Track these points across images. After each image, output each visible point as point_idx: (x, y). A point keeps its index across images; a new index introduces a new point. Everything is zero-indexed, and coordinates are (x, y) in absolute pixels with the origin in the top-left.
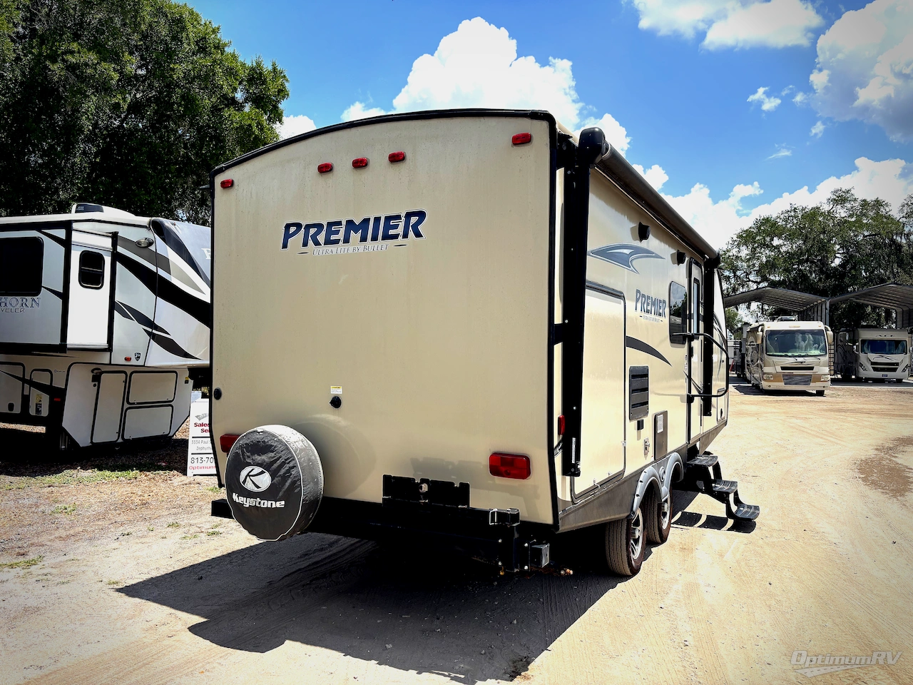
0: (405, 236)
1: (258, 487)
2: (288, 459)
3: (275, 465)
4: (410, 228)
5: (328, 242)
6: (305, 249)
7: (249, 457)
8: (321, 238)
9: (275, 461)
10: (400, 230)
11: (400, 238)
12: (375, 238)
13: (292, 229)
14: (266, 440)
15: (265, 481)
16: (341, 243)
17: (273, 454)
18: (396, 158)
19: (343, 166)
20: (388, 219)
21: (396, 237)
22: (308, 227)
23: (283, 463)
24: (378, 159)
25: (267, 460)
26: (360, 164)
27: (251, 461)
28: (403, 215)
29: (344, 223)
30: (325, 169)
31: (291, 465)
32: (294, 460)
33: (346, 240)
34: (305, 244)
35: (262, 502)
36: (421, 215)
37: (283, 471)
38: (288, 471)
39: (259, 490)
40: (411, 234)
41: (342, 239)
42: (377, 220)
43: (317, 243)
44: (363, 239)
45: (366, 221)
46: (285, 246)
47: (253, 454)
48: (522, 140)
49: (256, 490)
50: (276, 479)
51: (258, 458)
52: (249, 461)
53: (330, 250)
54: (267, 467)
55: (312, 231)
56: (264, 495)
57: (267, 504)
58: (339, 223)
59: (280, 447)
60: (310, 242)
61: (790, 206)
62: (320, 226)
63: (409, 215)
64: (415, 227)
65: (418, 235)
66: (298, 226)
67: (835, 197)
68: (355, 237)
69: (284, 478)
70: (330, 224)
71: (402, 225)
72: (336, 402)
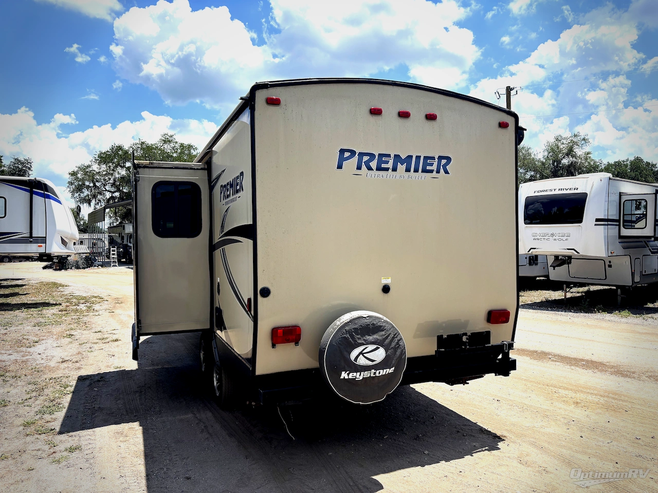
0: (438, 172)
1: (372, 361)
2: (396, 334)
3: (387, 341)
4: (441, 167)
5: (379, 169)
6: (359, 172)
7: (359, 339)
8: (374, 164)
9: (387, 337)
10: (434, 167)
11: (435, 172)
12: (416, 171)
13: (347, 154)
14: (375, 323)
15: (380, 355)
16: (390, 170)
17: (383, 333)
18: (431, 117)
19: (390, 113)
20: (426, 158)
21: (431, 171)
22: (361, 155)
23: (393, 338)
24: (417, 115)
25: (380, 338)
26: (404, 115)
27: (363, 342)
28: (436, 157)
29: (392, 156)
30: (376, 112)
31: (398, 338)
32: (399, 334)
33: (394, 169)
34: (359, 168)
35: (378, 372)
36: (449, 159)
37: (393, 344)
38: (398, 343)
39: (374, 363)
40: (442, 170)
41: (391, 167)
42: (418, 158)
43: (370, 169)
44: (408, 170)
45: (410, 157)
46: (340, 167)
47: (363, 335)
48: (503, 125)
49: (370, 363)
50: (389, 351)
51: (370, 338)
52: (360, 342)
53: (381, 175)
54: (379, 343)
55: (365, 158)
56: (378, 367)
57: (383, 372)
58: (389, 156)
59: (388, 327)
60: (364, 167)
61: (139, 140)
62: (372, 156)
63: (440, 158)
64: (445, 167)
65: (447, 172)
66: (353, 153)
67: (164, 139)
68: (401, 168)
69: (395, 349)
70: (381, 155)
71: (436, 164)
72: (386, 289)
